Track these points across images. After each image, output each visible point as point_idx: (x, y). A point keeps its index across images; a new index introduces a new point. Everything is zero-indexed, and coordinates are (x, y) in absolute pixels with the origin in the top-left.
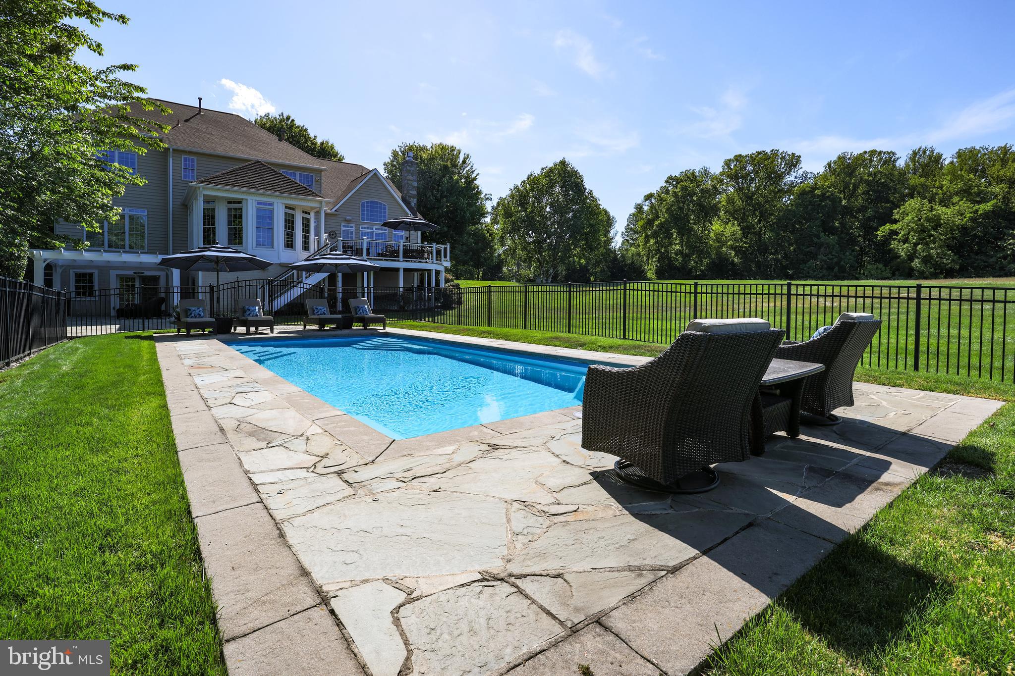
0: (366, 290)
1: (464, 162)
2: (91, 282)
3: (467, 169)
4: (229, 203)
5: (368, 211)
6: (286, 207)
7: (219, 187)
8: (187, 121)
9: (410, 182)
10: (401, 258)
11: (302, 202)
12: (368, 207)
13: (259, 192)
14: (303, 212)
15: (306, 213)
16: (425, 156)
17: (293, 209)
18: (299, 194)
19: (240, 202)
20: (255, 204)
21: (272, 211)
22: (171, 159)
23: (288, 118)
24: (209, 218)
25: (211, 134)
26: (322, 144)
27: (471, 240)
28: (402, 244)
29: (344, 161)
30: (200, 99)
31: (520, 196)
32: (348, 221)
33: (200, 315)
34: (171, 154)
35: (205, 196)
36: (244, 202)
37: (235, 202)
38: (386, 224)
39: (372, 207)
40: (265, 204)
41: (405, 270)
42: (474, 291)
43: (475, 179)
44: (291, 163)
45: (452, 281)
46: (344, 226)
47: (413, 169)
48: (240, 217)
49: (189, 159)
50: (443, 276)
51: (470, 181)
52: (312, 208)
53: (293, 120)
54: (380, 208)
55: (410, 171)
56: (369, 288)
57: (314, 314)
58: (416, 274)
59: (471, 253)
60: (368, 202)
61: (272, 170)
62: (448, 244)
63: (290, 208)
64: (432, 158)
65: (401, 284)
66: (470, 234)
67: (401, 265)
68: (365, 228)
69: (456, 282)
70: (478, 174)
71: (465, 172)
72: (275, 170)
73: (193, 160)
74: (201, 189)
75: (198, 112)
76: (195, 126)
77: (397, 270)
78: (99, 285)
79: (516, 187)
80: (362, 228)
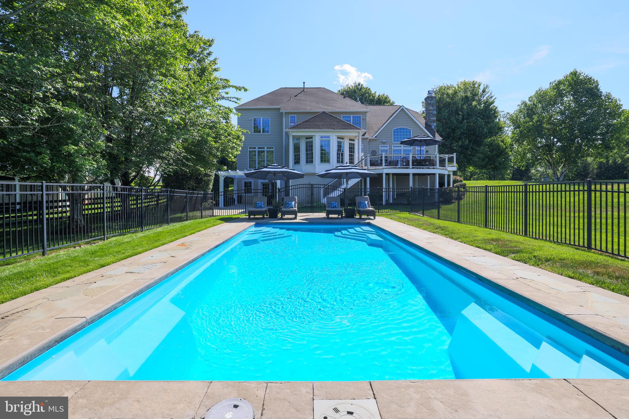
0: (363, 190)
1: (484, 91)
2: (250, 186)
3: (487, 96)
4: (307, 138)
5: (397, 135)
6: (338, 138)
7: (300, 130)
8: (295, 96)
9: (431, 112)
10: (411, 166)
11: (348, 134)
12: (398, 132)
13: (322, 130)
14: (350, 140)
15: (352, 140)
16: (450, 92)
17: (343, 139)
18: (345, 129)
19: (312, 138)
20: (319, 138)
21: (329, 141)
22: (284, 118)
23: (359, 84)
24: (297, 149)
25: (307, 101)
26: (379, 96)
27: (487, 149)
28: (411, 156)
29: (394, 105)
30: (304, 83)
31: (527, 109)
32: (384, 143)
33: (261, 206)
34: (284, 115)
35: (293, 136)
36: (314, 137)
37: (309, 138)
38: (402, 143)
39: (401, 132)
40: (325, 137)
41: (414, 175)
42: (477, 190)
43: (493, 103)
44: (348, 110)
45: (461, 181)
46: (381, 147)
47: (433, 102)
48: (312, 146)
49: (293, 116)
50: (452, 178)
51: (488, 104)
52: (356, 137)
53: (362, 85)
54: (407, 132)
55: (430, 103)
56: (393, 189)
57: (329, 207)
58: (429, 177)
59: (487, 160)
60: (397, 129)
61: (331, 116)
62: (455, 154)
63: (340, 138)
64: (455, 93)
65: (411, 184)
66: (486, 145)
67: (411, 171)
68: (396, 147)
69: (464, 182)
70: (495, 98)
71: (485, 98)
72: (333, 115)
73: (295, 117)
74: (291, 132)
75: (303, 90)
76: (299, 98)
77: (408, 175)
78: (254, 187)
79: (524, 103)
80: (394, 147)
